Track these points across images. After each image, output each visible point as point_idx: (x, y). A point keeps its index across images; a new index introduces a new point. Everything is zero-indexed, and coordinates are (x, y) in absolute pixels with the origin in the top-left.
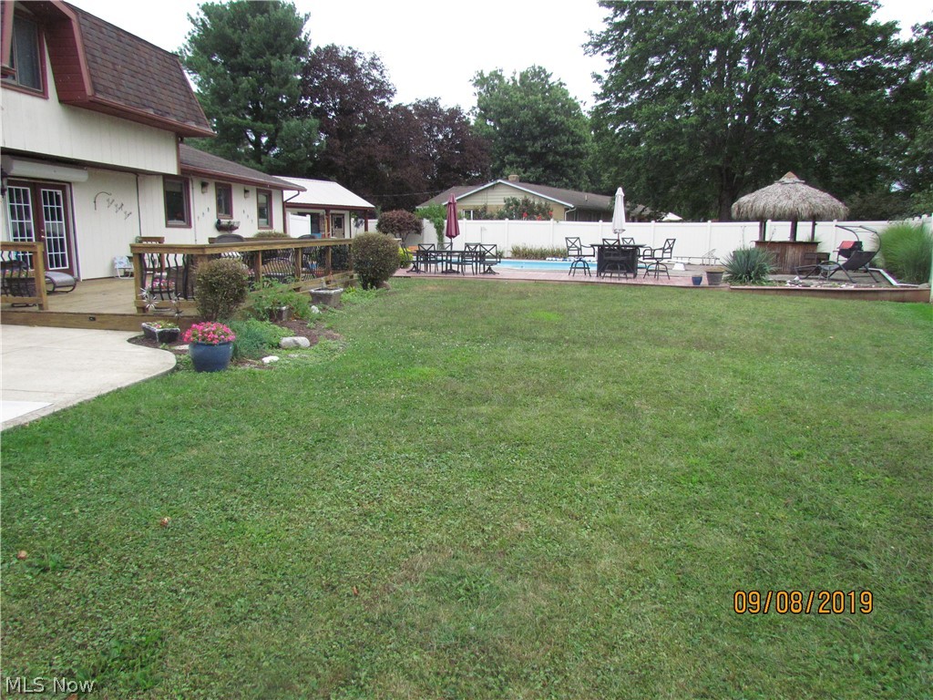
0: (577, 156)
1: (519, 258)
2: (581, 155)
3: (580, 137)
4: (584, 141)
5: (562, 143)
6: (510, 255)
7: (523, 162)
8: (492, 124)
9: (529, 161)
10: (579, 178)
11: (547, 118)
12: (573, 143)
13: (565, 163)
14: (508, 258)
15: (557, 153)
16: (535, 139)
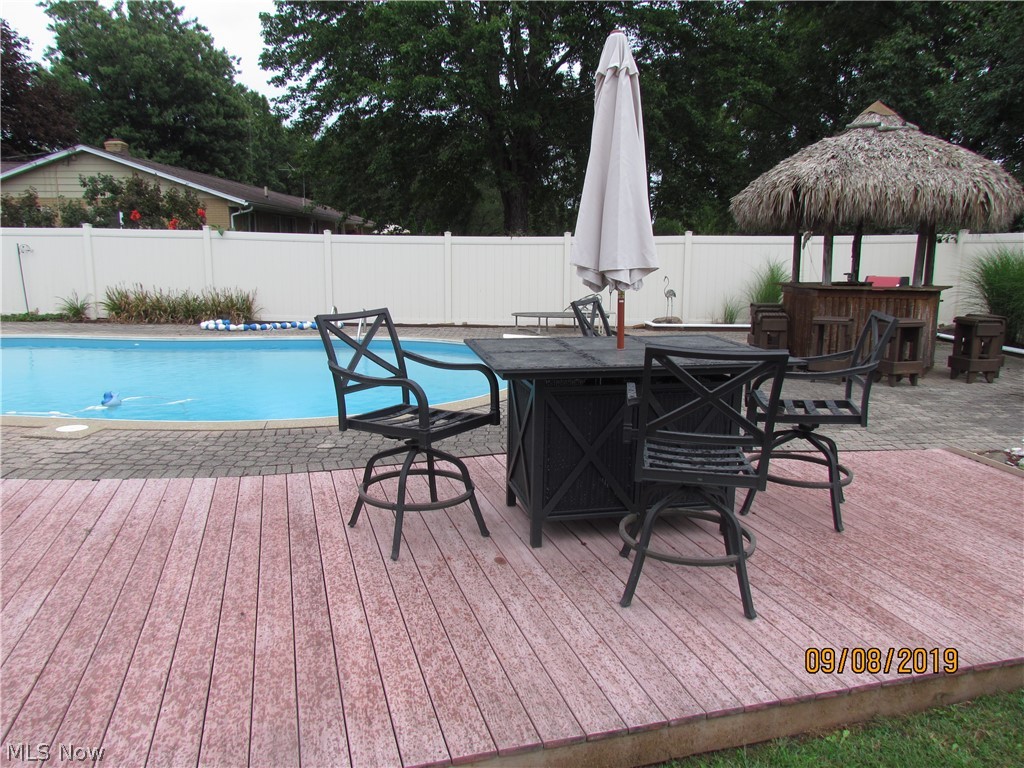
0: (233, 138)
1: (128, 320)
2: (240, 135)
3: (236, 108)
4: (243, 116)
5: (211, 115)
6: (104, 313)
7: (146, 141)
8: (87, 79)
9: (155, 138)
10: (240, 171)
11: (180, 74)
12: (227, 116)
13: (217, 146)
14: (99, 321)
15: (200, 130)
16: (163, 105)
